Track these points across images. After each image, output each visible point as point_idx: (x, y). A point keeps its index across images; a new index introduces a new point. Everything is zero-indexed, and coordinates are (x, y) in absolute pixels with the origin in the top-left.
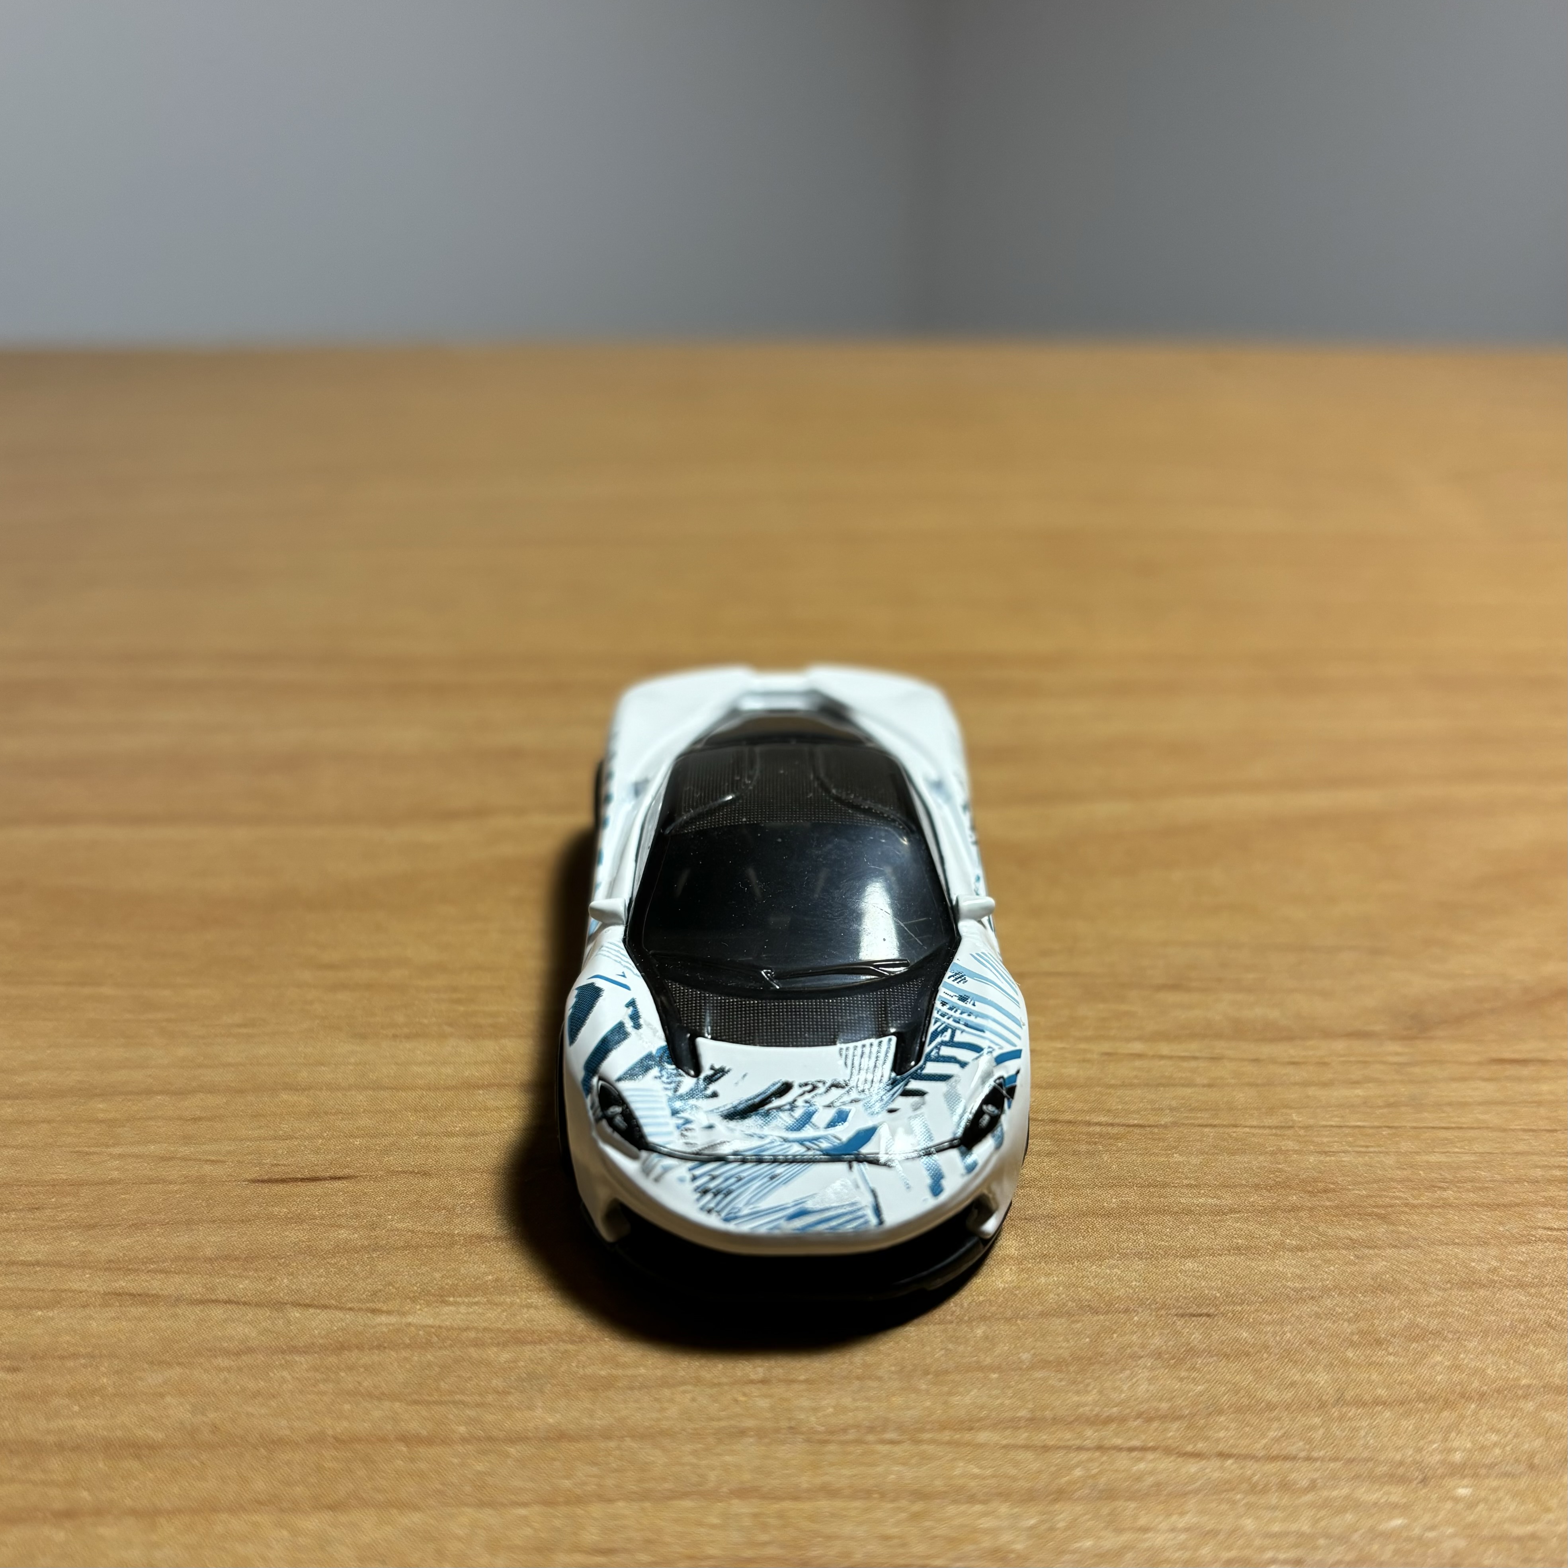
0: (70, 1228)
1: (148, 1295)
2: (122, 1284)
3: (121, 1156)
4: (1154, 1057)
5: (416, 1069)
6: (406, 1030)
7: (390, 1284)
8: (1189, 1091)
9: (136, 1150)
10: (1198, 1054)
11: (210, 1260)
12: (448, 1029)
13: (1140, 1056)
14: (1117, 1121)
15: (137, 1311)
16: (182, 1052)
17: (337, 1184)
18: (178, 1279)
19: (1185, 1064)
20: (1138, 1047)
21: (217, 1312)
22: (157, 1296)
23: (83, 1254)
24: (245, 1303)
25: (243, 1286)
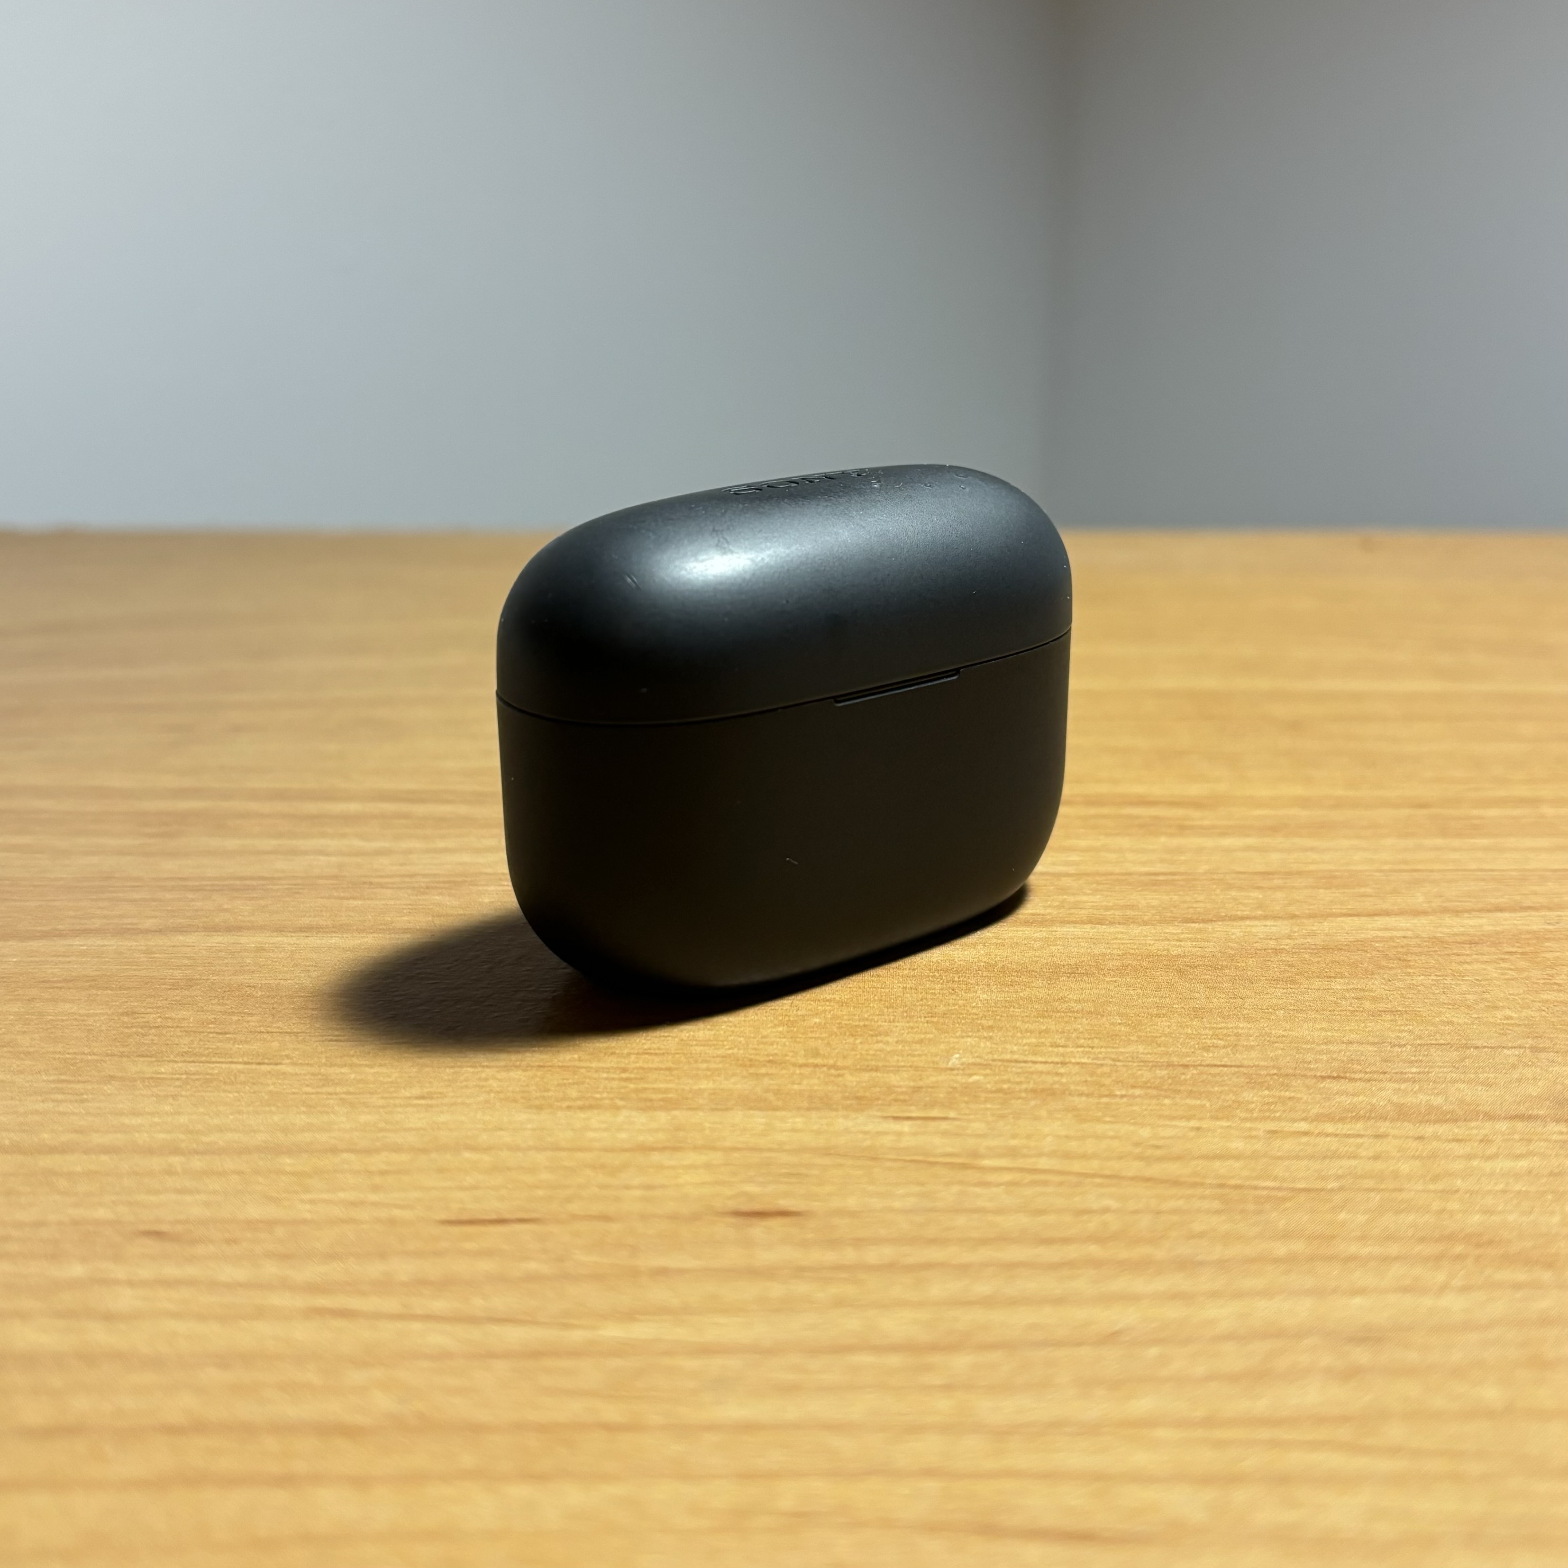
0: (268, 1257)
1: (348, 1312)
2: (322, 1301)
3: (312, 1202)
4: (1319, 1134)
5: (591, 1135)
6: (580, 1103)
8: (1353, 1163)
9: (325, 1196)
10: (1362, 1133)
11: (406, 1284)
12: (620, 1103)
13: (1306, 1134)
14: (1285, 1185)
15: (340, 1324)
16: (363, 1118)
17: (523, 1226)
18: (376, 1299)
19: (1352, 1140)
20: (1303, 1126)
21: (416, 1326)
22: (355, 1312)
23: (283, 1278)
24: (443, 1319)
25: (439, 1305)
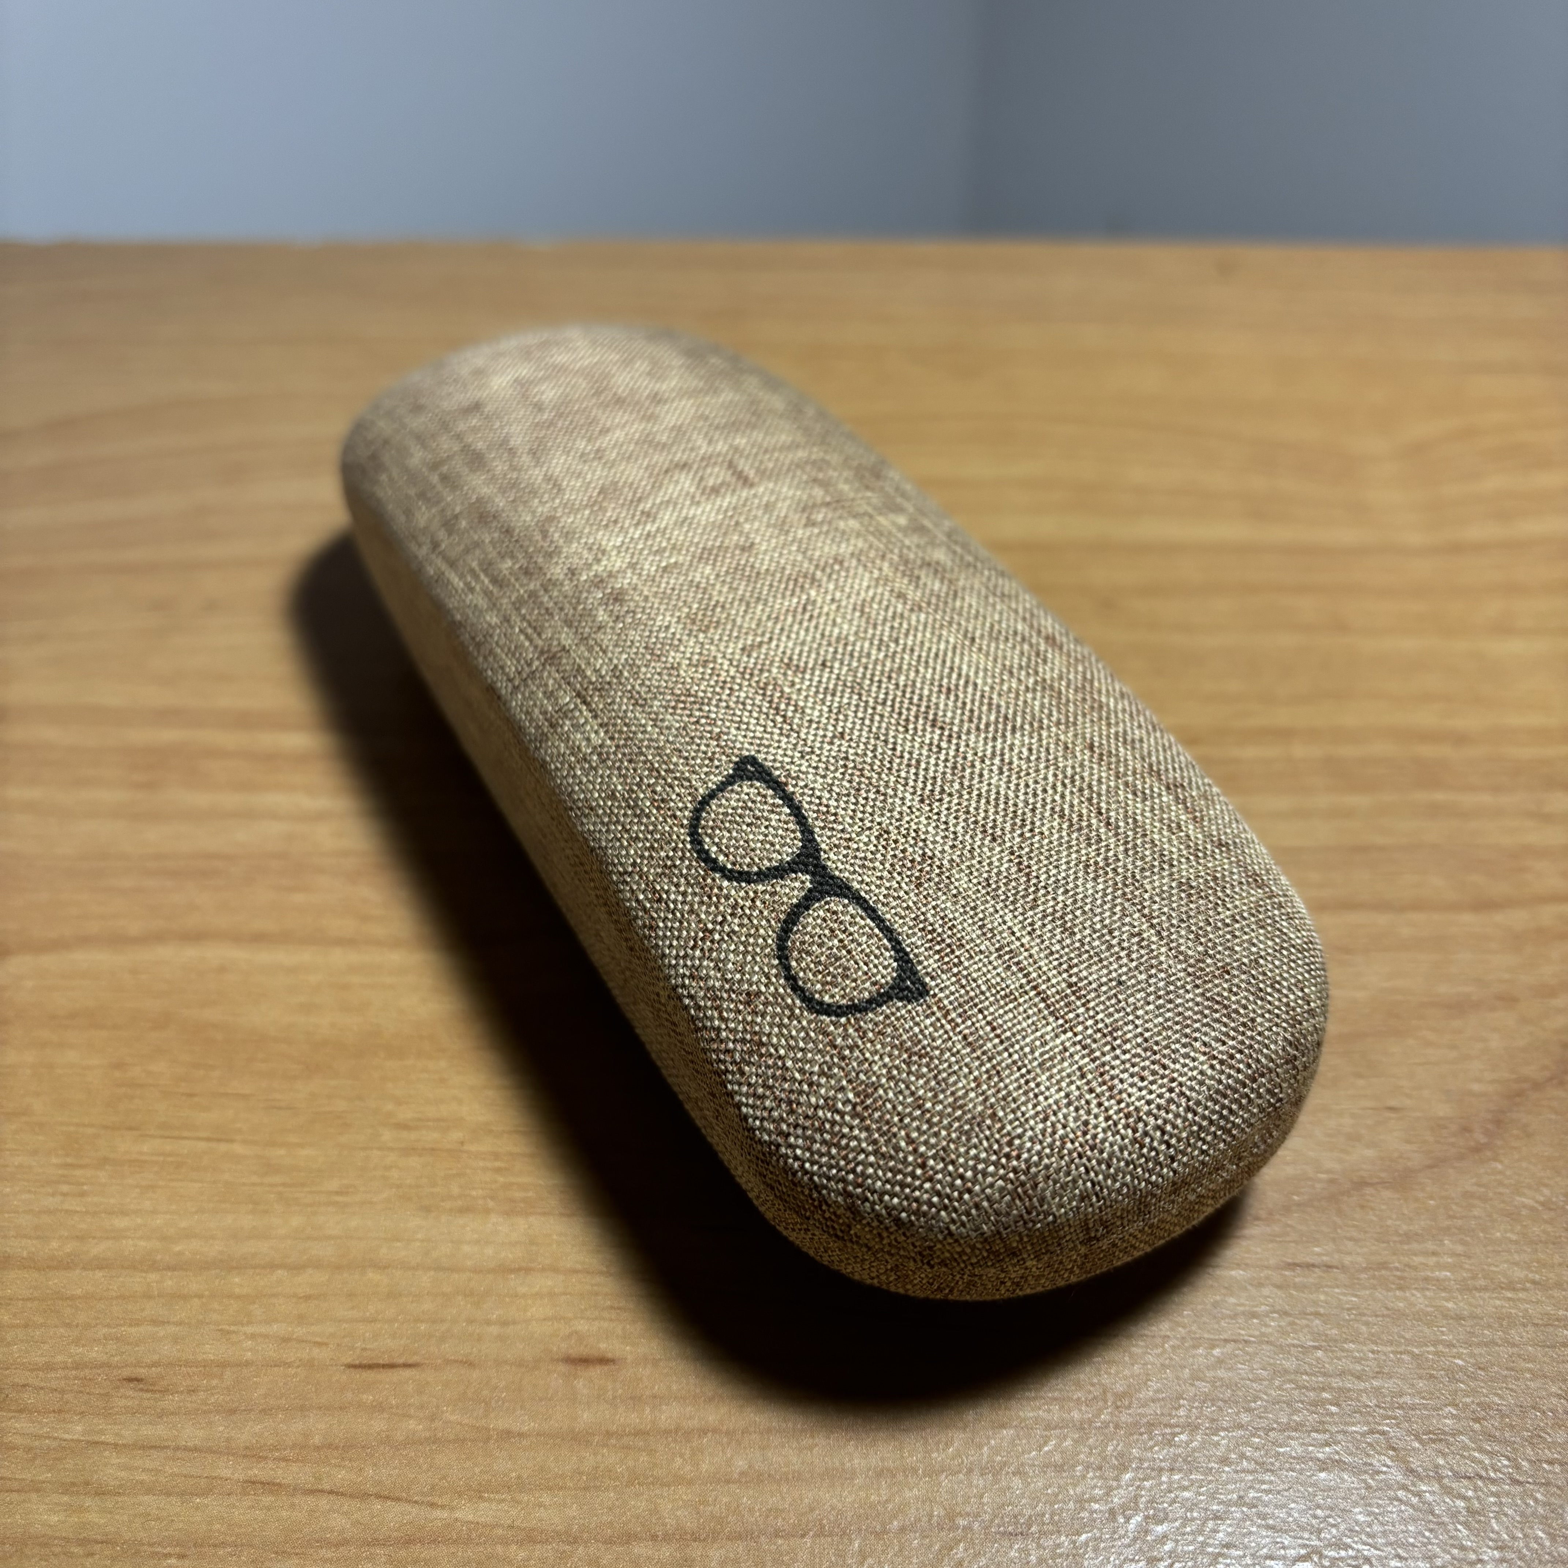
0: (218, 1412)
1: (274, 1484)
2: (257, 1472)
3: (253, 1337)
5: (466, 1248)
6: (459, 1204)
7: (444, 1478)
9: (263, 1329)
11: (318, 1448)
12: (491, 1204)
15: (267, 1500)
16: (295, 1221)
17: (407, 1373)
18: (295, 1468)
21: (324, 1502)
22: (280, 1485)
23: (228, 1440)
24: (342, 1494)
25: (342, 1476)
